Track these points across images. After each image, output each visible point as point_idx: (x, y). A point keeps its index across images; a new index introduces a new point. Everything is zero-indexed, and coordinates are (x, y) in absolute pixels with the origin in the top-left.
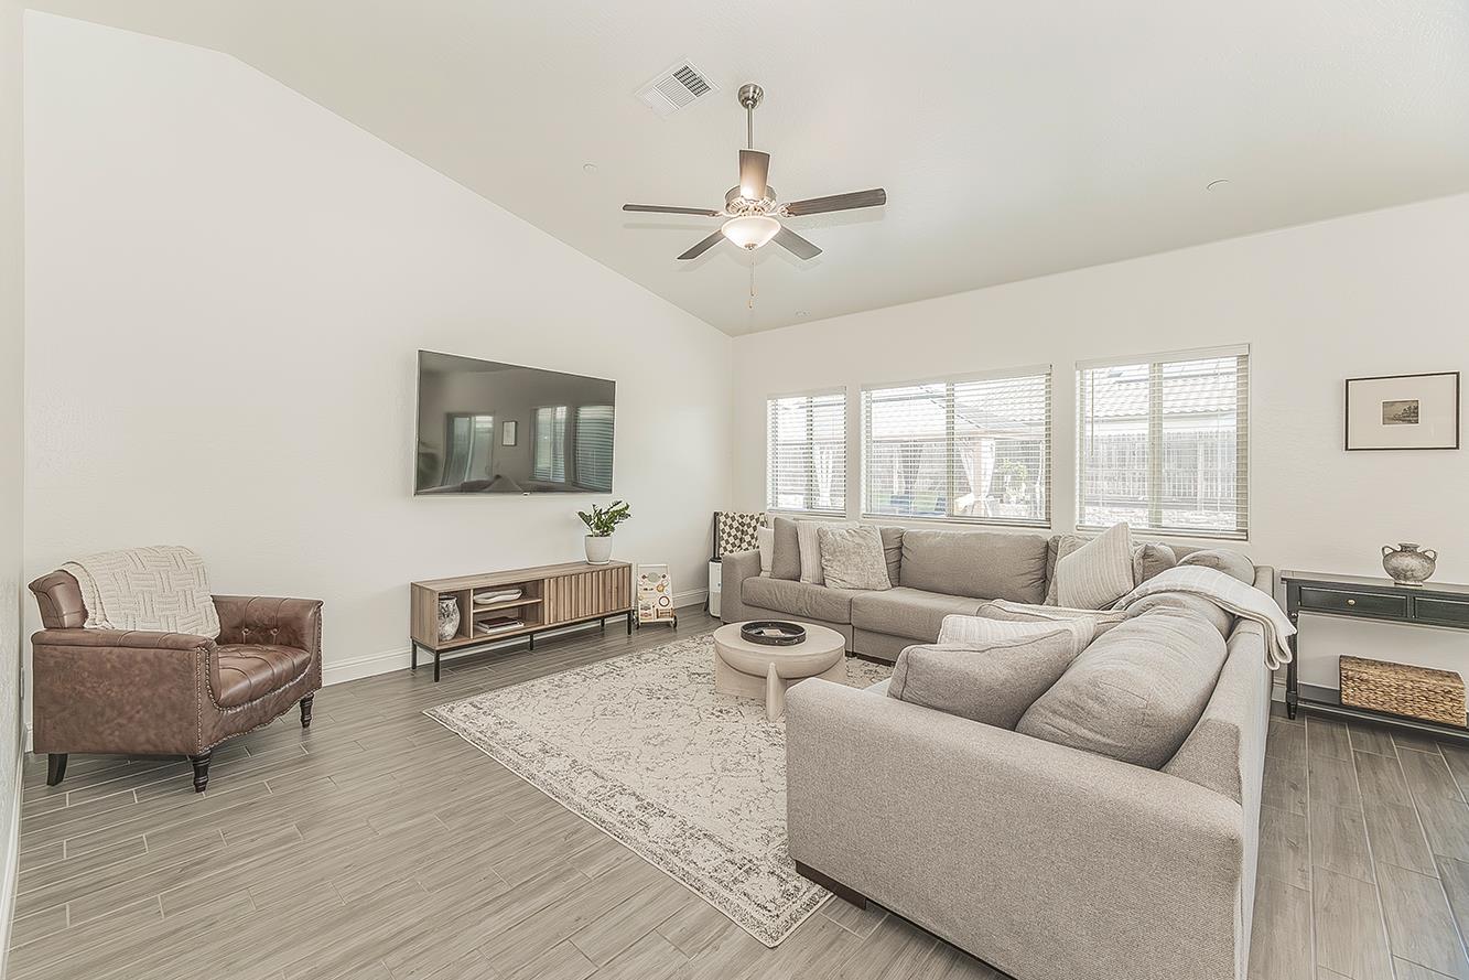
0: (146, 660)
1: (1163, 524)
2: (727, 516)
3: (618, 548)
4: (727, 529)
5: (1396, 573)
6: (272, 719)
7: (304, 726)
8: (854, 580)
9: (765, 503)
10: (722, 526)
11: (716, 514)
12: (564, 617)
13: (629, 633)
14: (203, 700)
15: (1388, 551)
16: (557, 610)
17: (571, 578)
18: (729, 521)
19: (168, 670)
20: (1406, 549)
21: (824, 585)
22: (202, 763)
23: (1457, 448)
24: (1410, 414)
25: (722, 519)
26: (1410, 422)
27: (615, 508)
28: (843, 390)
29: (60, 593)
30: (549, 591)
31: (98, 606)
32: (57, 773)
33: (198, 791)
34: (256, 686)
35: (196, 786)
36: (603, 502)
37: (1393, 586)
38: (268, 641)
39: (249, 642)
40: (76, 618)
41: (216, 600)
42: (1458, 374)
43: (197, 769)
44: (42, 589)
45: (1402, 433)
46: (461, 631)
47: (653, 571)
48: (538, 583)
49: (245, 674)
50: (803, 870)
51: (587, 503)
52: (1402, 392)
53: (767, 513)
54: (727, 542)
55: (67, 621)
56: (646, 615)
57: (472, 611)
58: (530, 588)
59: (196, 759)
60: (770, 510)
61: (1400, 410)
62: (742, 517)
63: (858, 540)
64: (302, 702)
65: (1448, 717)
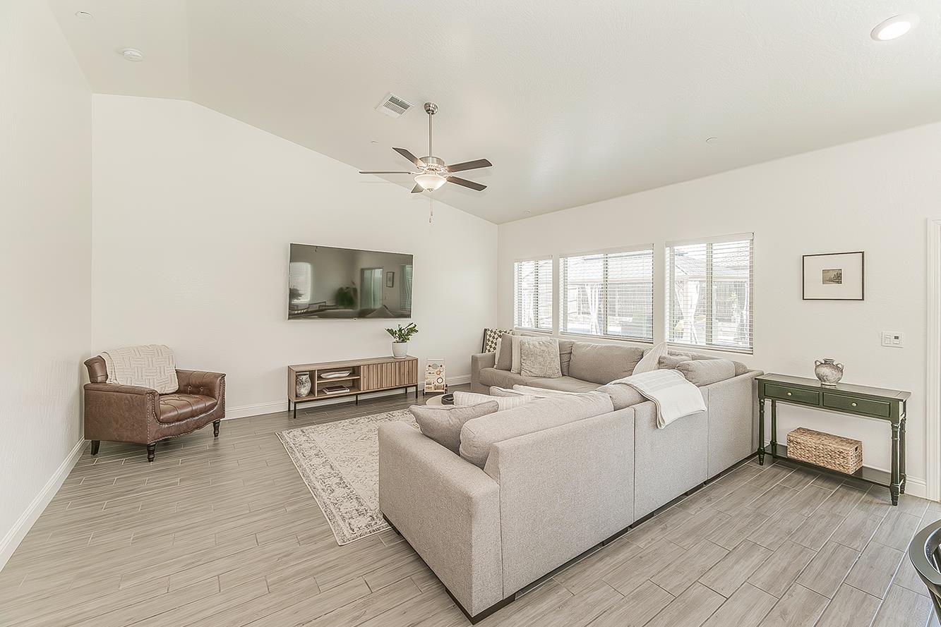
0: (127, 398)
1: (713, 343)
2: (491, 331)
3: (410, 349)
4: (491, 339)
5: (821, 378)
6: (192, 431)
7: (215, 436)
8: (536, 371)
9: (513, 325)
10: (488, 337)
11: (485, 330)
12: (373, 387)
13: (417, 397)
14: (150, 419)
15: (818, 363)
16: (368, 382)
17: (379, 365)
18: (492, 335)
19: (135, 403)
20: (827, 363)
21: (520, 374)
22: (152, 448)
23: (863, 299)
24: (838, 278)
25: (489, 333)
26: (838, 282)
27: (410, 327)
28: (550, 257)
29: (97, 366)
30: (363, 372)
31: (113, 373)
32: (95, 450)
33: (150, 461)
34: (181, 414)
35: (149, 459)
36: (404, 323)
37: (820, 386)
38: (198, 393)
39: (191, 393)
40: (104, 378)
41: (177, 371)
42: (863, 253)
43: (149, 451)
44: (90, 364)
45: (833, 290)
46: (311, 392)
47: (435, 362)
48: (359, 367)
49: (175, 408)
50: (385, 517)
51: (395, 324)
52: (833, 264)
53: (514, 330)
54: (491, 347)
55: (100, 379)
56: (429, 388)
57: (316, 382)
58: (355, 370)
59: (149, 446)
60: (516, 328)
61: (832, 275)
62: (500, 332)
63: (544, 348)
64: (214, 423)
65: (841, 468)
